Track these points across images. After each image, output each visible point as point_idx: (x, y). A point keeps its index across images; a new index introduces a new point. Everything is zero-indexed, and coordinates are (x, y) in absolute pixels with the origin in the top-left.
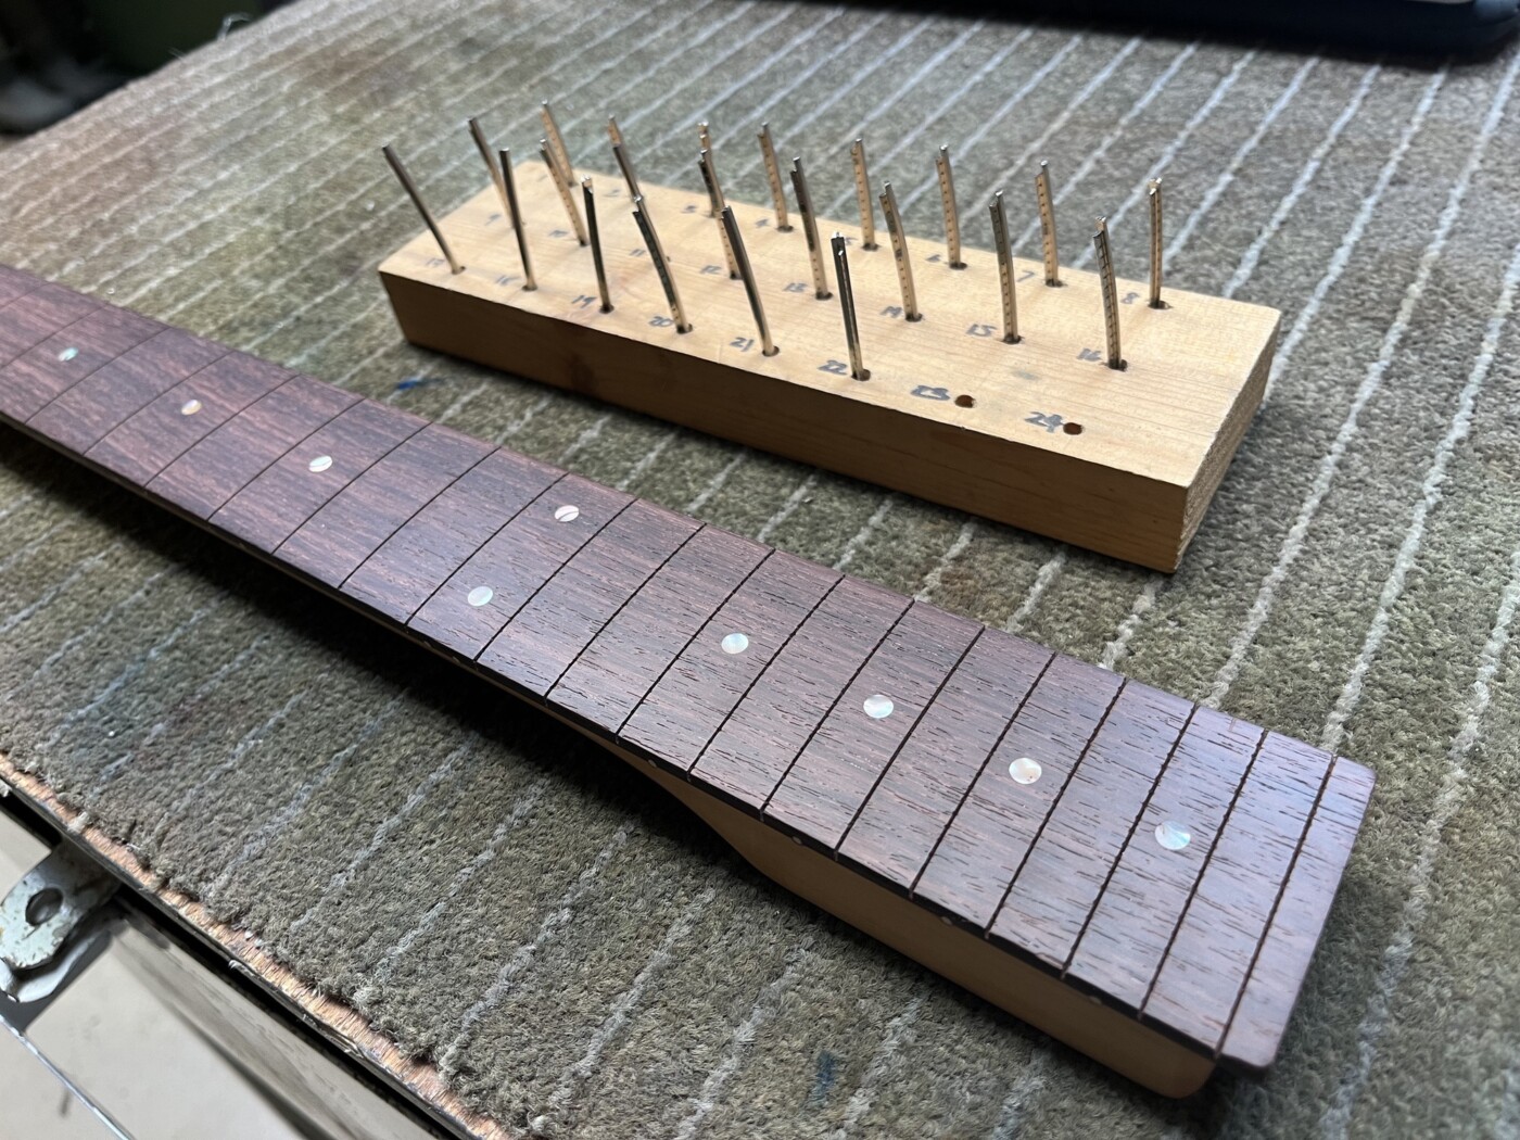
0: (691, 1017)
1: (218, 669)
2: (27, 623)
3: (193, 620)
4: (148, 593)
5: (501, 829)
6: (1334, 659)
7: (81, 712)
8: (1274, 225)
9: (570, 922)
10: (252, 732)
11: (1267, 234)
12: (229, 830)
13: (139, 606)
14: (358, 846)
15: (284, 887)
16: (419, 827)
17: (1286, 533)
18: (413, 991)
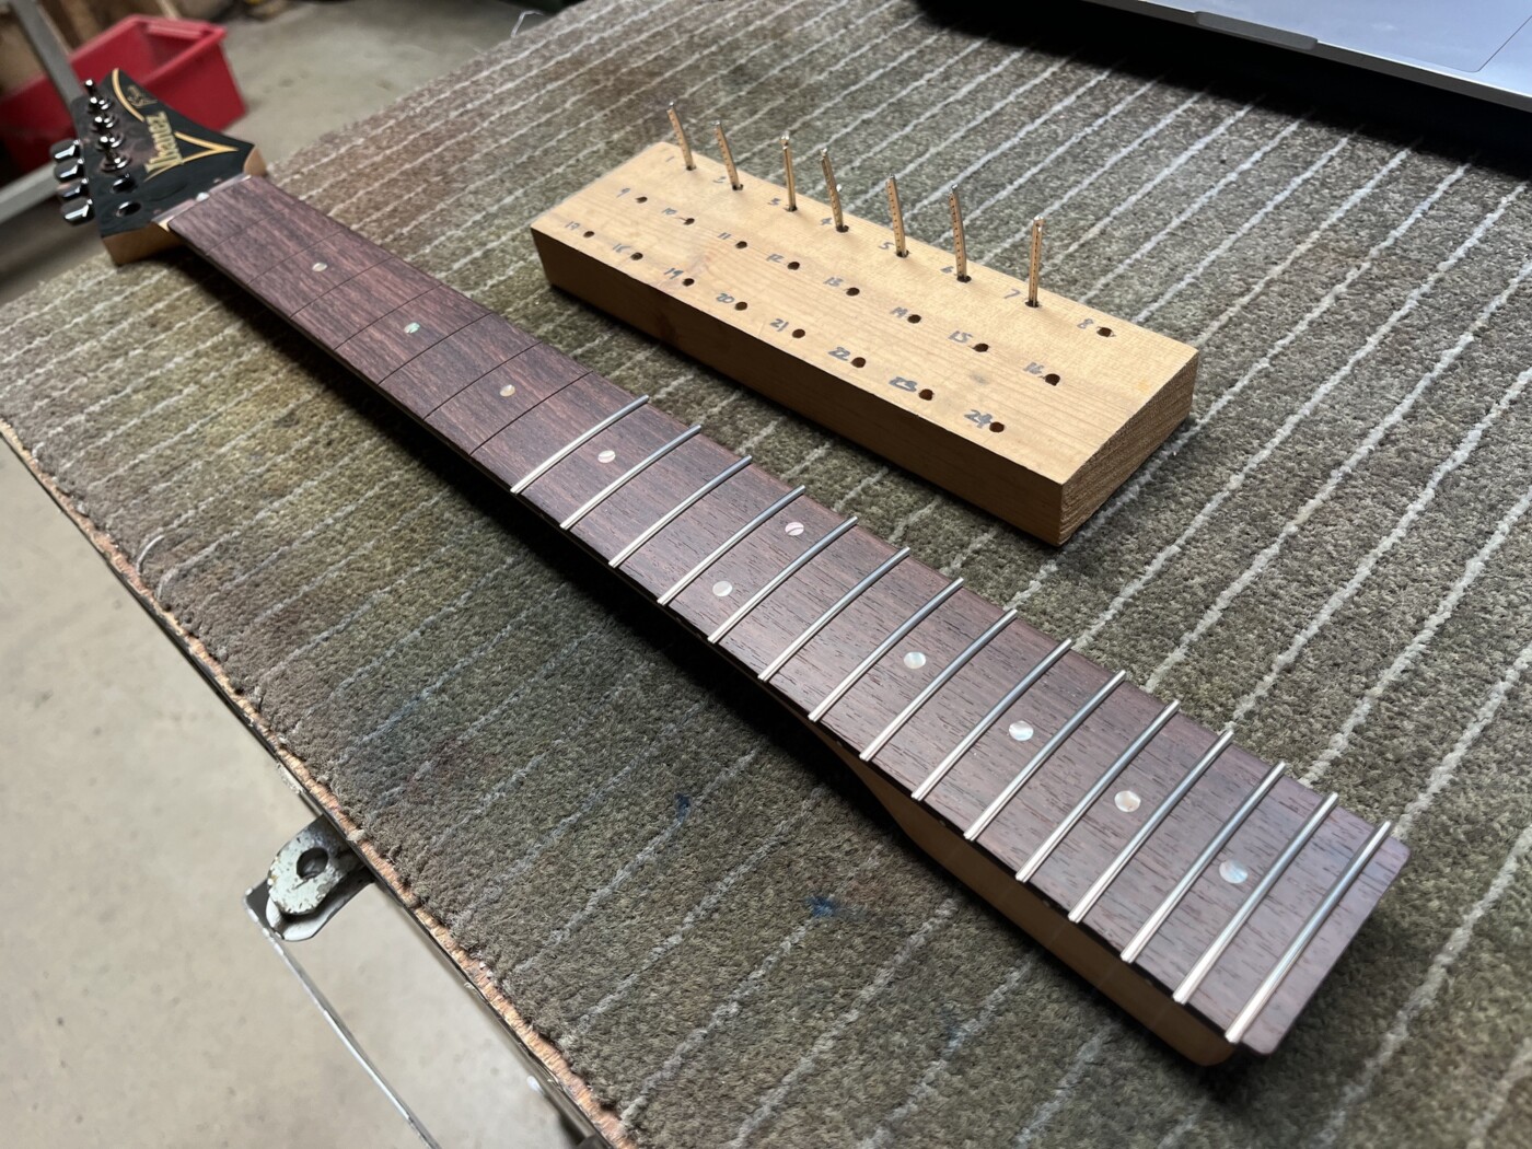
0: (824, 1123)
1: (477, 719)
2: (325, 644)
3: (458, 666)
4: (423, 633)
5: (689, 919)
6: (1454, 900)
7: (366, 738)
8: (1504, 404)
9: (738, 1016)
10: (499, 785)
11: (1494, 414)
12: (474, 871)
13: (415, 645)
14: (574, 909)
15: (514, 933)
16: (623, 902)
17: (1441, 759)
18: (606, 1050)
